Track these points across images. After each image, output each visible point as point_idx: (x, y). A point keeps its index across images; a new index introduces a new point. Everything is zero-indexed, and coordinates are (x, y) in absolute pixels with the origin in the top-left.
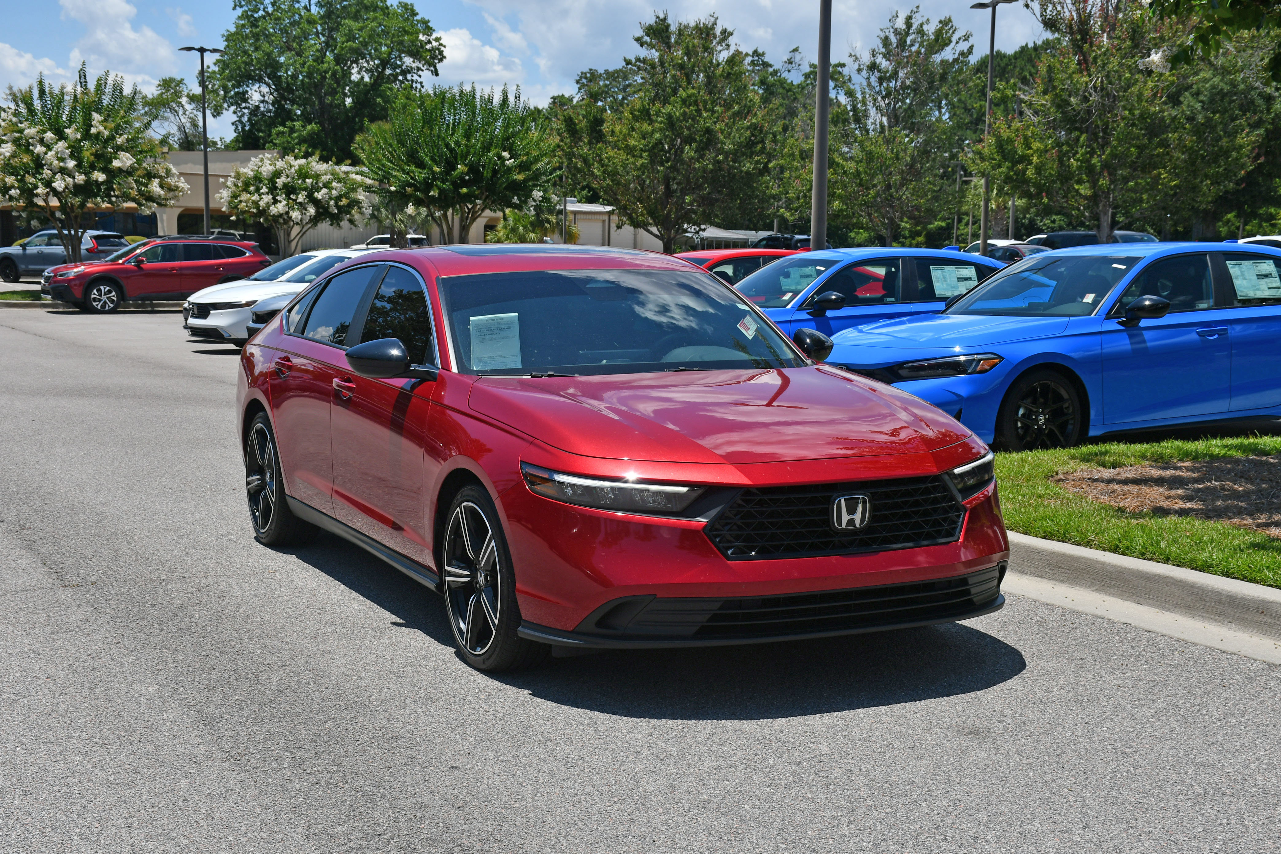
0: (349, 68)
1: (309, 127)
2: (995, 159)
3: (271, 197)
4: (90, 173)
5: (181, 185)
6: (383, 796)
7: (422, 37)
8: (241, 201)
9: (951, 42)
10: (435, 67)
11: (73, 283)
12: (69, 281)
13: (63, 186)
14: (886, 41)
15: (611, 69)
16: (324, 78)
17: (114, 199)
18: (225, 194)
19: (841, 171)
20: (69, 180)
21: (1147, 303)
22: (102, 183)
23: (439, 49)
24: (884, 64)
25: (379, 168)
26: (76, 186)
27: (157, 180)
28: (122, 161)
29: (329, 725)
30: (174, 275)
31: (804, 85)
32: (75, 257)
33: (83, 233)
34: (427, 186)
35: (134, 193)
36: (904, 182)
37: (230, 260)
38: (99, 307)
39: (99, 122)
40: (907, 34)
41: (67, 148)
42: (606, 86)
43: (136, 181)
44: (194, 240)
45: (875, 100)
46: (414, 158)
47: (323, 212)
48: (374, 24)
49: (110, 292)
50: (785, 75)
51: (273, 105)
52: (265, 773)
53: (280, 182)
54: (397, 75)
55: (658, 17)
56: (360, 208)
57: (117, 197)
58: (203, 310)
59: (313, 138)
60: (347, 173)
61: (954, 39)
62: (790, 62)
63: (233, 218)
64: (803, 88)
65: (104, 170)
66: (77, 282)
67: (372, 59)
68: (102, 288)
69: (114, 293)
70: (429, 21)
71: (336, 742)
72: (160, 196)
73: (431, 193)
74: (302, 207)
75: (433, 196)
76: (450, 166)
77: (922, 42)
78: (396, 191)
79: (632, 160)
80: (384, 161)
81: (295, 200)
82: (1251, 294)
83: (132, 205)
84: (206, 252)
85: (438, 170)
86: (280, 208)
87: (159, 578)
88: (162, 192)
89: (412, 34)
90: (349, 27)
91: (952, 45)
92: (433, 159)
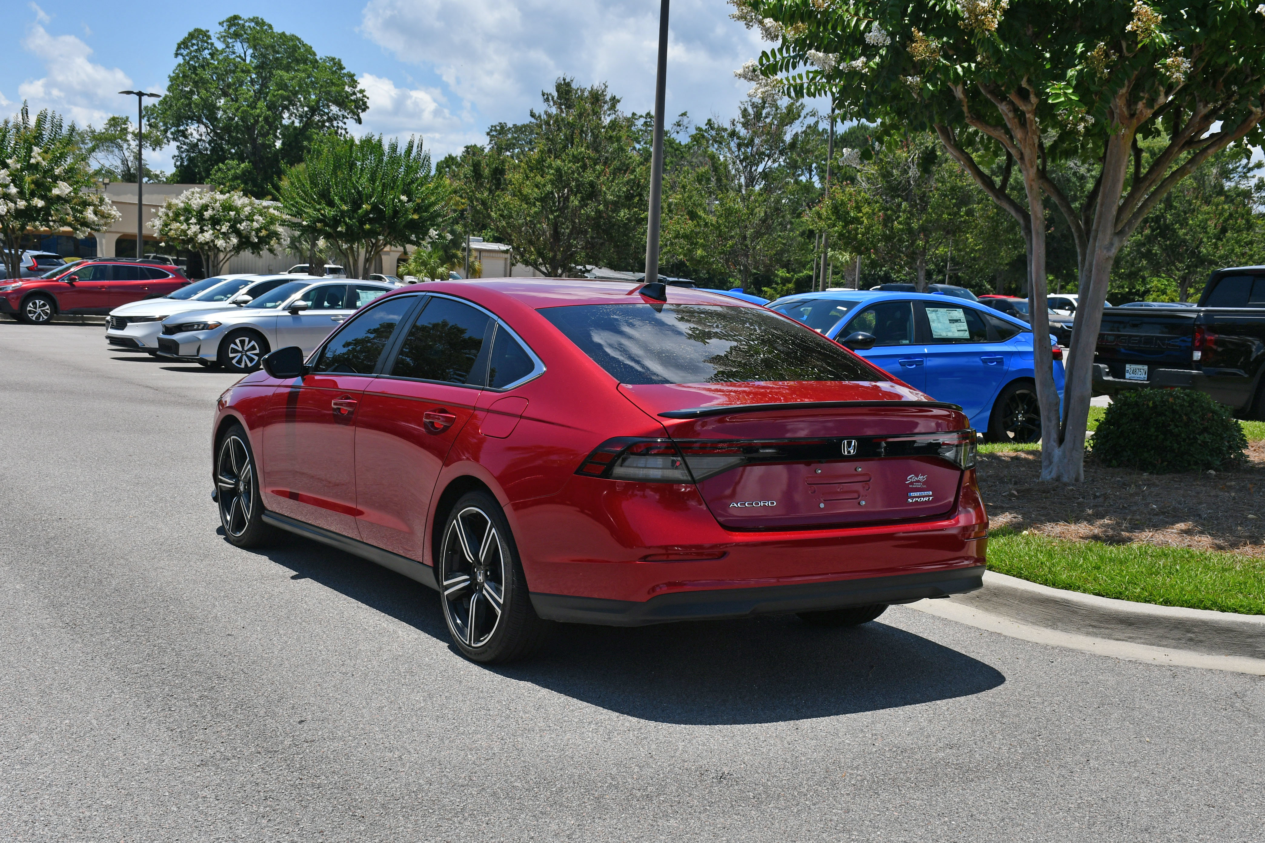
0: (281, 113)
1: (242, 165)
2: (830, 219)
3: (198, 227)
4: (30, 199)
5: (113, 213)
6: (173, 649)
7: (347, 88)
8: (171, 229)
9: (799, 116)
10: (358, 116)
11: (11, 296)
12: (7, 294)
13: (5, 210)
14: (745, 113)
15: (519, 124)
16: (257, 122)
17: (51, 224)
18: (158, 223)
19: (702, 223)
20: (11, 205)
21: (860, 337)
22: (41, 208)
23: (362, 100)
24: (743, 132)
25: (292, 205)
26: (17, 210)
27: (91, 208)
28: (61, 190)
29: (147, 610)
30: (103, 293)
31: (691, 145)
32: (15, 274)
33: (22, 253)
34: (336, 222)
35: (70, 218)
36: (758, 235)
37: (155, 281)
38: (34, 318)
39: (39, 154)
40: (763, 107)
41: (9, 176)
42: (515, 138)
43: (71, 208)
44: (124, 262)
45: (734, 163)
46: (325, 197)
47: (245, 242)
48: (303, 75)
49: (44, 305)
50: (674, 136)
51: (210, 145)
52: (92, 635)
53: (207, 214)
54: (324, 122)
55: (564, 80)
56: (278, 239)
57: (54, 221)
58: (121, 323)
59: (245, 175)
60: (268, 207)
61: (803, 114)
62: (678, 124)
63: (163, 244)
64: (690, 148)
65: (42, 197)
66: (14, 296)
67: (302, 106)
68: (37, 301)
69: (48, 307)
70: (354, 75)
71: (149, 619)
72: (94, 222)
73: (339, 229)
74: (226, 236)
75: (340, 232)
76: (356, 205)
77: (776, 115)
78: (308, 225)
79: (525, 206)
80: (298, 199)
81: (219, 230)
82: (944, 334)
83: (67, 229)
84: (133, 273)
85: (346, 208)
86: (207, 236)
87: (40, 519)
88: (96, 219)
89: (338, 85)
90: (281, 76)
91: (800, 119)
92: (342, 199)
